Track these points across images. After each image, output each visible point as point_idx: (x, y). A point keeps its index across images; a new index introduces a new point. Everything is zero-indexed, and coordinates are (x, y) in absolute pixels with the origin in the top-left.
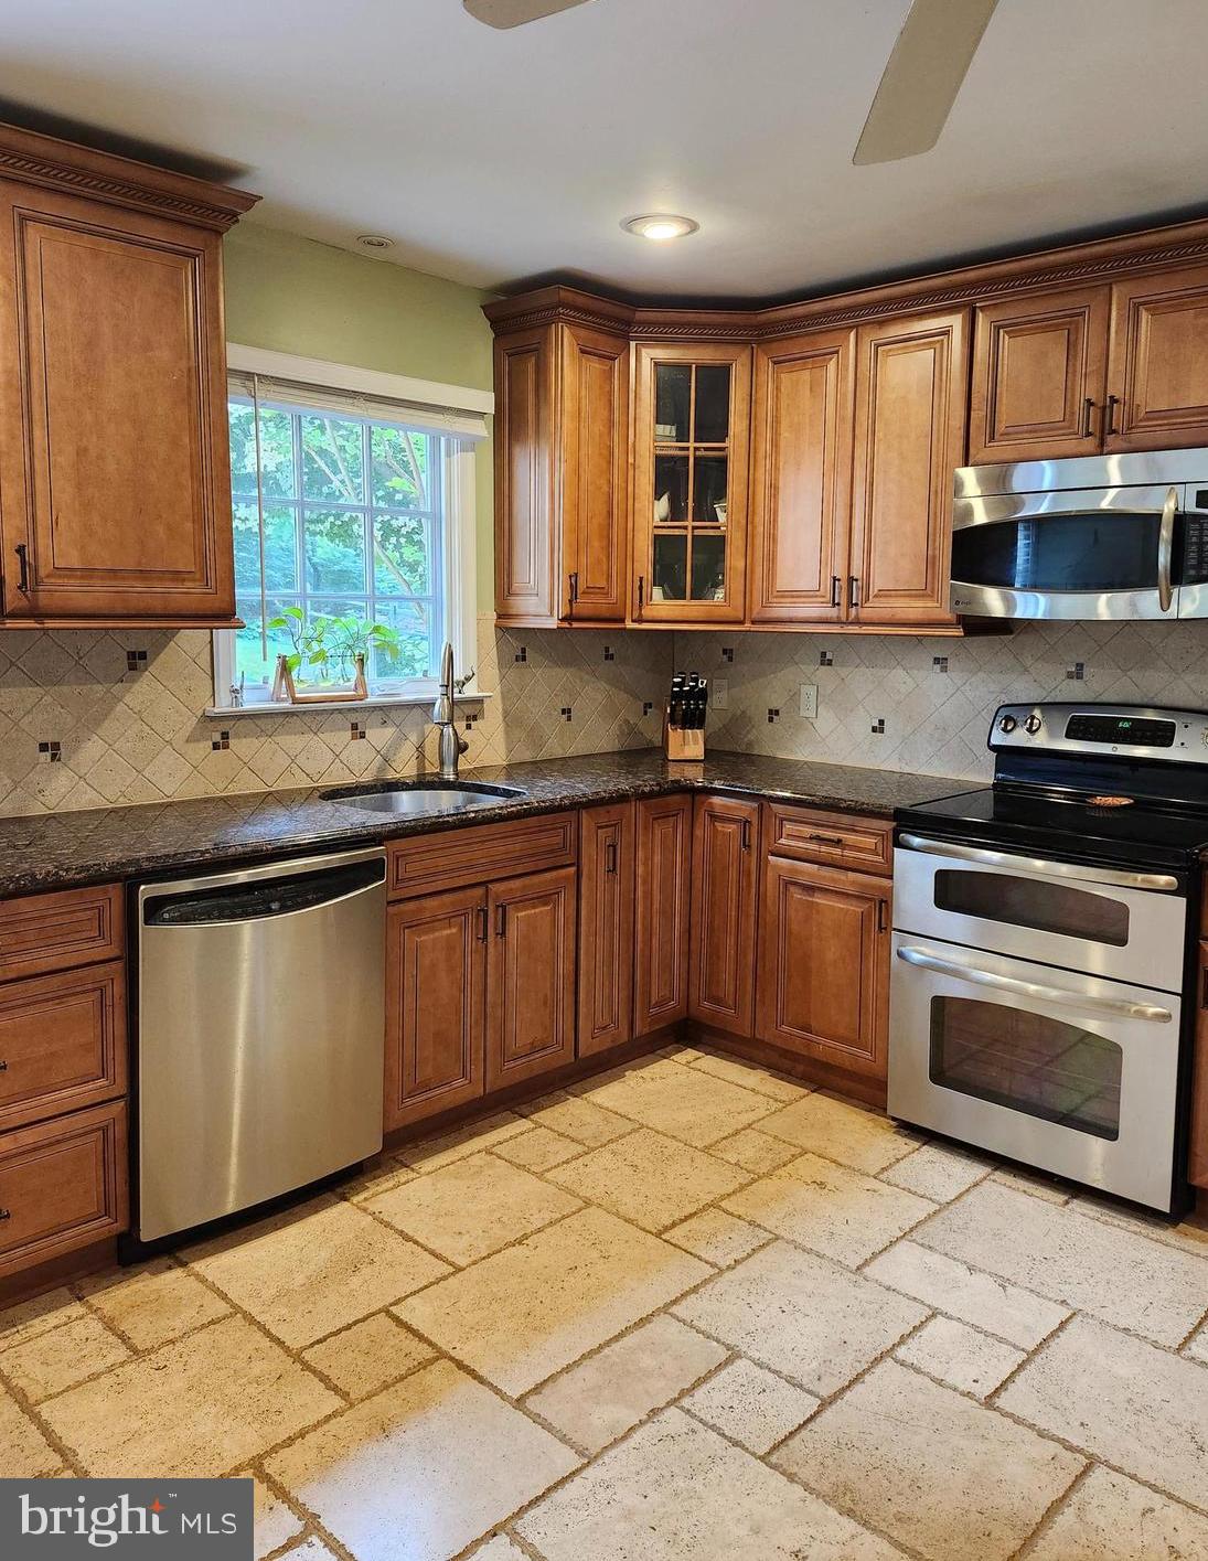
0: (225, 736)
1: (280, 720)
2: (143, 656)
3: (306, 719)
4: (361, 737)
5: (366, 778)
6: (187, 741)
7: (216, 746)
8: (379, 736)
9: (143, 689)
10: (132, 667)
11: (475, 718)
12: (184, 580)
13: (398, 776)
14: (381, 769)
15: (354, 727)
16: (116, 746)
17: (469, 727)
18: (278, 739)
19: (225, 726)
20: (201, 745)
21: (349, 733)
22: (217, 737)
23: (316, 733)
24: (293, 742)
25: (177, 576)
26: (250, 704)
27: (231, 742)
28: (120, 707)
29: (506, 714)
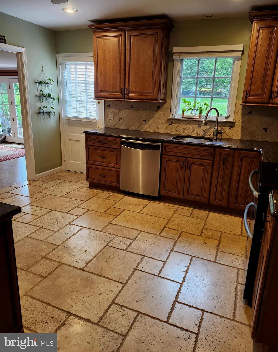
0: (172, 123)
1: (182, 121)
2: (159, 107)
3: (188, 122)
4: (200, 127)
5: (201, 136)
6: (165, 123)
7: (170, 124)
8: (204, 128)
9: (159, 113)
10: (158, 109)
11: (232, 127)
12: (150, 93)
13: (208, 137)
14: (204, 134)
15: (199, 125)
16: (154, 122)
17: (230, 129)
18: (182, 125)
19: (172, 121)
20: (167, 124)
21: (197, 126)
22: (170, 123)
23: (190, 125)
24: (185, 126)
25: (149, 93)
26: (177, 117)
27: (173, 124)
28: (155, 116)
29: (242, 127)
